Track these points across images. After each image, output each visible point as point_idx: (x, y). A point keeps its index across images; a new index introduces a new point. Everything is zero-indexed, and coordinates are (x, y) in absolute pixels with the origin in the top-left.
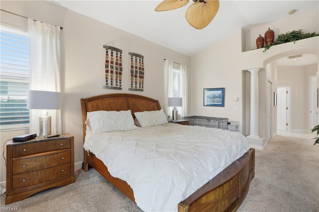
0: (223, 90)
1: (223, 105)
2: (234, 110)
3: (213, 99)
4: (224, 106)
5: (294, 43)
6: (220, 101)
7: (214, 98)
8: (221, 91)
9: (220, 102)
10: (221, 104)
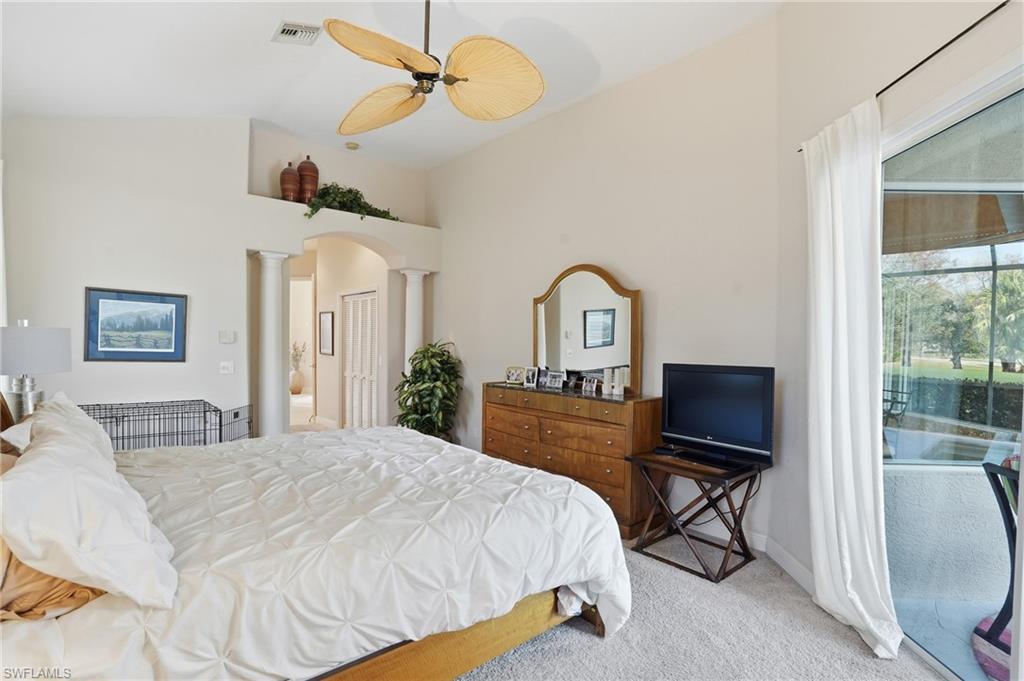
0: (181, 301)
1: (180, 356)
2: (222, 372)
3: (135, 334)
4: (184, 360)
5: (362, 218)
6: (170, 339)
7: (143, 330)
8: (174, 306)
9: (170, 343)
10: (172, 350)
